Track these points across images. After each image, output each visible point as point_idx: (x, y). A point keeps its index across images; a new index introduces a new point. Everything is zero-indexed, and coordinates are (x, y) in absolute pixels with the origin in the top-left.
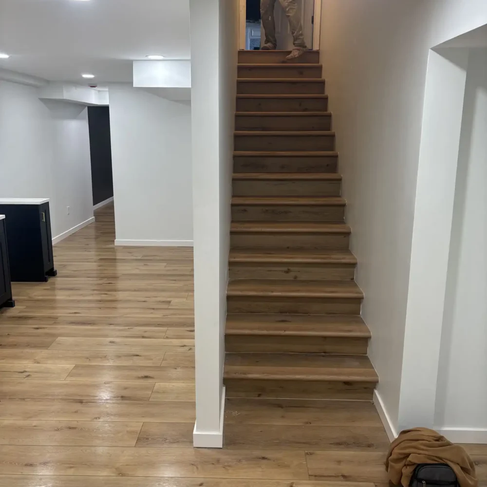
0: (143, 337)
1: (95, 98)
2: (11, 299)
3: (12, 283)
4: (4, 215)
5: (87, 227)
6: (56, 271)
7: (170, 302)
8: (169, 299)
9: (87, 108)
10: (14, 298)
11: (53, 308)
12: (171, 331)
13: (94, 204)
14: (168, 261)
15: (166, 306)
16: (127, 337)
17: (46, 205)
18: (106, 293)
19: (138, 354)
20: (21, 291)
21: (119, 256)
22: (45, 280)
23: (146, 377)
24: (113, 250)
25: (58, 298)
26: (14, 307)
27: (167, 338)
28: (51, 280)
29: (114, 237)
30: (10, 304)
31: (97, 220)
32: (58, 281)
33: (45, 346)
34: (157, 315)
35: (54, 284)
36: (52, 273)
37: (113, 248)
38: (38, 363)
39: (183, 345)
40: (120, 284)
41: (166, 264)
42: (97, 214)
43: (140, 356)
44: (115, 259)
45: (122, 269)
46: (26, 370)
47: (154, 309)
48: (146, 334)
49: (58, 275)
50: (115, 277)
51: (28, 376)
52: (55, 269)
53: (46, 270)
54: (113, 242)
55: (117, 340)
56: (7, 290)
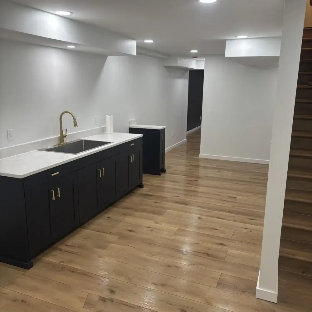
0: (220, 218)
1: (194, 65)
2: (142, 183)
3: (143, 174)
4: (143, 135)
5: (182, 145)
7: (236, 198)
8: (236, 196)
9: (188, 72)
11: (163, 191)
12: (238, 217)
13: (187, 131)
14: (234, 171)
15: (233, 200)
16: (208, 216)
17: (164, 130)
18: (195, 186)
19: (217, 229)
20: (149, 180)
21: (201, 164)
22: (160, 175)
23: (222, 244)
25: (166, 186)
26: (143, 188)
27: (235, 221)
28: (163, 175)
29: (199, 152)
30: (141, 186)
31: (188, 141)
32: (166, 176)
33: (160, 214)
34: (228, 205)
35: (164, 177)
36: (164, 171)
37: (198, 159)
38: (157, 223)
39: (245, 227)
40: (201, 182)
41: (232, 173)
42: (188, 137)
43: (218, 230)
44: (199, 166)
45: (202, 172)
46: (151, 226)
47: (225, 201)
48: (221, 216)
49: (166, 172)
50: (198, 177)
51: (152, 230)
52: (165, 168)
53: (161, 168)
54: (198, 155)
55: (203, 217)
56: (140, 178)
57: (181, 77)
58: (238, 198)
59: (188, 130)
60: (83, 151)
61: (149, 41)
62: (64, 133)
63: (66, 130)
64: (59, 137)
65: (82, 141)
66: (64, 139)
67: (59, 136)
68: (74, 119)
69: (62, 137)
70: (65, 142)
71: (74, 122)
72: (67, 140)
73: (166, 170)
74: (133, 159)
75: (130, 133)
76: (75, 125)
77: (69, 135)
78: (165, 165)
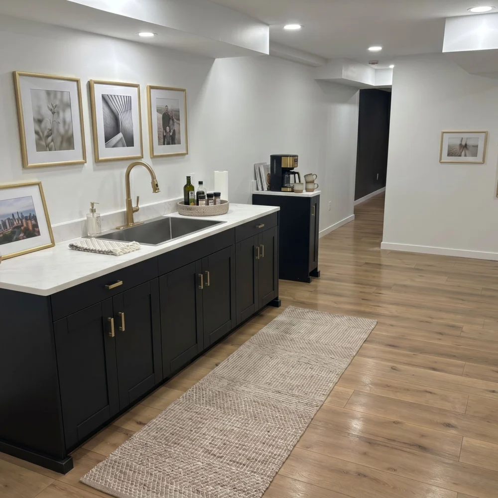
0: (434, 369)
1: (371, 78)
2: (277, 298)
3: (279, 280)
4: (279, 207)
5: (345, 225)
6: (320, 271)
7: (461, 328)
8: (461, 324)
9: (359, 92)
10: (280, 297)
13: (355, 200)
14: (450, 274)
15: (457, 333)
16: (411, 365)
17: (317, 198)
19: (431, 391)
20: (287, 289)
21: (385, 261)
22: (309, 281)
24: (378, 254)
25: (319, 302)
26: (280, 307)
27: (467, 375)
28: (314, 281)
29: (381, 239)
30: (276, 303)
31: (357, 219)
32: (321, 283)
34: (446, 343)
35: (316, 286)
36: (315, 274)
37: (379, 252)
39: (491, 389)
40: (387, 295)
42: (357, 211)
43: (434, 394)
44: (380, 265)
45: (387, 277)
47: (442, 334)
48: (436, 366)
49: (321, 276)
50: (378, 286)
52: (318, 270)
53: (311, 269)
54: (379, 245)
55: (399, 366)
56: (275, 288)
57: (345, 101)
58: (466, 328)
59: (357, 197)
60: (170, 239)
61: (293, 27)
62: (134, 205)
63: (138, 198)
64: (124, 212)
65: (168, 219)
66: (135, 214)
67: (125, 210)
68: (153, 177)
69: (131, 211)
70: (135, 220)
71: (153, 182)
72: (140, 219)
73: (321, 273)
74: (261, 253)
75: (253, 204)
76: (156, 187)
77: (143, 208)
78: (319, 263)
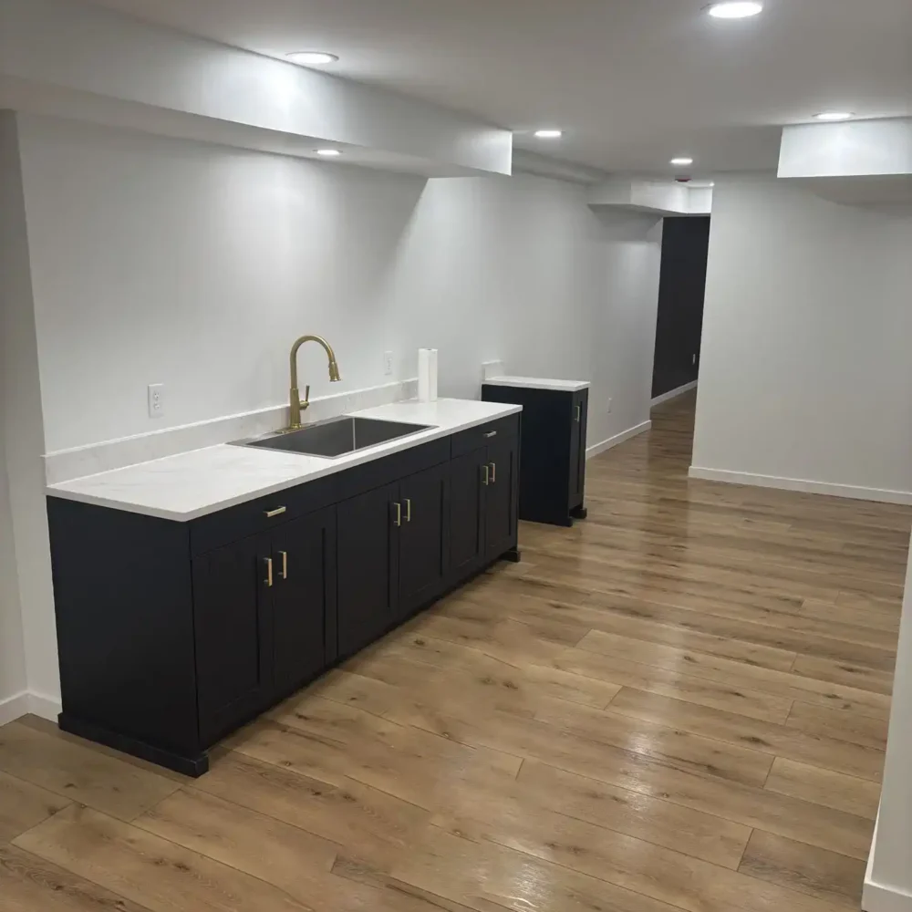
0: (749, 662)
1: (680, 201)
2: (515, 548)
3: (519, 521)
4: (521, 406)
5: (635, 438)
6: (586, 510)
7: (801, 602)
8: (800, 597)
9: (662, 221)
10: (520, 546)
11: (578, 574)
12: (806, 660)
13: (653, 396)
14: (796, 521)
15: (793, 610)
16: (715, 654)
17: (584, 393)
18: (674, 563)
19: (741, 692)
20: (536, 540)
21: (695, 497)
22: (568, 524)
23: (756, 740)
24: (684, 484)
25: (584, 557)
26: (520, 563)
27: (797, 672)
28: (577, 525)
29: (689, 462)
30: (513, 556)
31: (655, 428)
32: (587, 528)
33: (571, 641)
34: (777, 624)
35: (579, 533)
36: (580, 513)
37: (685, 482)
38: (558, 667)
39: (830, 693)
40: (693, 550)
41: (790, 526)
42: (655, 415)
43: (742, 696)
44: (686, 502)
45: (697, 522)
47: (767, 610)
48: (753, 657)
49: (588, 517)
50: (685, 537)
52: (585, 506)
53: (571, 505)
54: (686, 471)
55: (699, 657)
56: (512, 532)
57: (640, 237)
58: (809, 602)
59: (655, 394)
60: (352, 450)
61: (549, 134)
62: (302, 398)
63: (308, 388)
64: (287, 408)
65: (350, 420)
66: (302, 413)
67: (289, 405)
68: (332, 359)
69: (296, 409)
70: (303, 421)
71: (330, 366)
72: (309, 418)
73: (588, 513)
74: (490, 475)
75: (483, 400)
76: (334, 374)
77: (314, 403)
78: (585, 496)
